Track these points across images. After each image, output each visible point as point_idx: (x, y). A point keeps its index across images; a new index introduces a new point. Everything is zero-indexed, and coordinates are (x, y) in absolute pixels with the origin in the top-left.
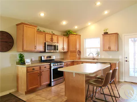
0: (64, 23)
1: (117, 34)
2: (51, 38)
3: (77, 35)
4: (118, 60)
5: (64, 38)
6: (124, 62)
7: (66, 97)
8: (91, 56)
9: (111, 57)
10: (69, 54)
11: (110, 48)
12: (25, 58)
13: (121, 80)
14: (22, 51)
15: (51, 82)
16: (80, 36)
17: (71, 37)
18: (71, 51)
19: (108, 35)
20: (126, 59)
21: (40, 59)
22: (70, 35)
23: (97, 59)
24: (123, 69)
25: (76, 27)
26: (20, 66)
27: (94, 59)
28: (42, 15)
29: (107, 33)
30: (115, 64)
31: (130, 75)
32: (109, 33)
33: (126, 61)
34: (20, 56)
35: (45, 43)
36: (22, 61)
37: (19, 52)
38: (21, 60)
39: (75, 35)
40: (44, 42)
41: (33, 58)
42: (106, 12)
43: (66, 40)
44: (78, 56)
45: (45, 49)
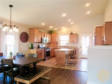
0: (51, 27)
1: (77, 34)
2: (44, 35)
4: (77, 47)
6: (80, 48)
7: (57, 63)
8: (64, 45)
9: (74, 46)
10: (52, 44)
11: (73, 41)
13: (78, 57)
15: (45, 58)
16: (57, 33)
17: (53, 34)
19: (73, 35)
20: (81, 47)
23: (67, 47)
24: (79, 52)
25: (56, 29)
26: (31, 50)
27: (65, 47)
28: (43, 24)
29: (72, 33)
30: (76, 49)
31: (83, 54)
32: (73, 33)
33: (81, 48)
34: (31, 45)
37: (31, 43)
39: (55, 33)
40: (41, 37)
42: (72, 23)
43: (50, 36)
44: (56, 45)
45: (42, 41)
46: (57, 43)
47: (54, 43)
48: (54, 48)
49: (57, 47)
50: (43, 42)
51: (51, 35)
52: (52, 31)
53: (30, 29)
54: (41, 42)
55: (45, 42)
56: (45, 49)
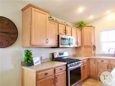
2: (65, 29)
3: (91, 26)
5: (78, 30)
8: (112, 52)
10: (83, 49)
12: (33, 56)
14: (29, 45)
16: (94, 28)
17: (85, 29)
18: (85, 46)
21: (51, 57)
22: (84, 27)
25: (91, 17)
34: (27, 54)
35: (58, 36)
36: (29, 61)
38: (28, 59)
39: (90, 26)
40: (57, 34)
41: (43, 55)
43: (79, 33)
44: (93, 52)
45: (58, 44)
46: (94, 47)
47: (89, 47)
48: (89, 59)
49: (95, 55)
50: (61, 46)
51: (81, 30)
52: (82, 23)
53: (23, 10)
54: (58, 47)
55: (69, 46)
56: (67, 65)
